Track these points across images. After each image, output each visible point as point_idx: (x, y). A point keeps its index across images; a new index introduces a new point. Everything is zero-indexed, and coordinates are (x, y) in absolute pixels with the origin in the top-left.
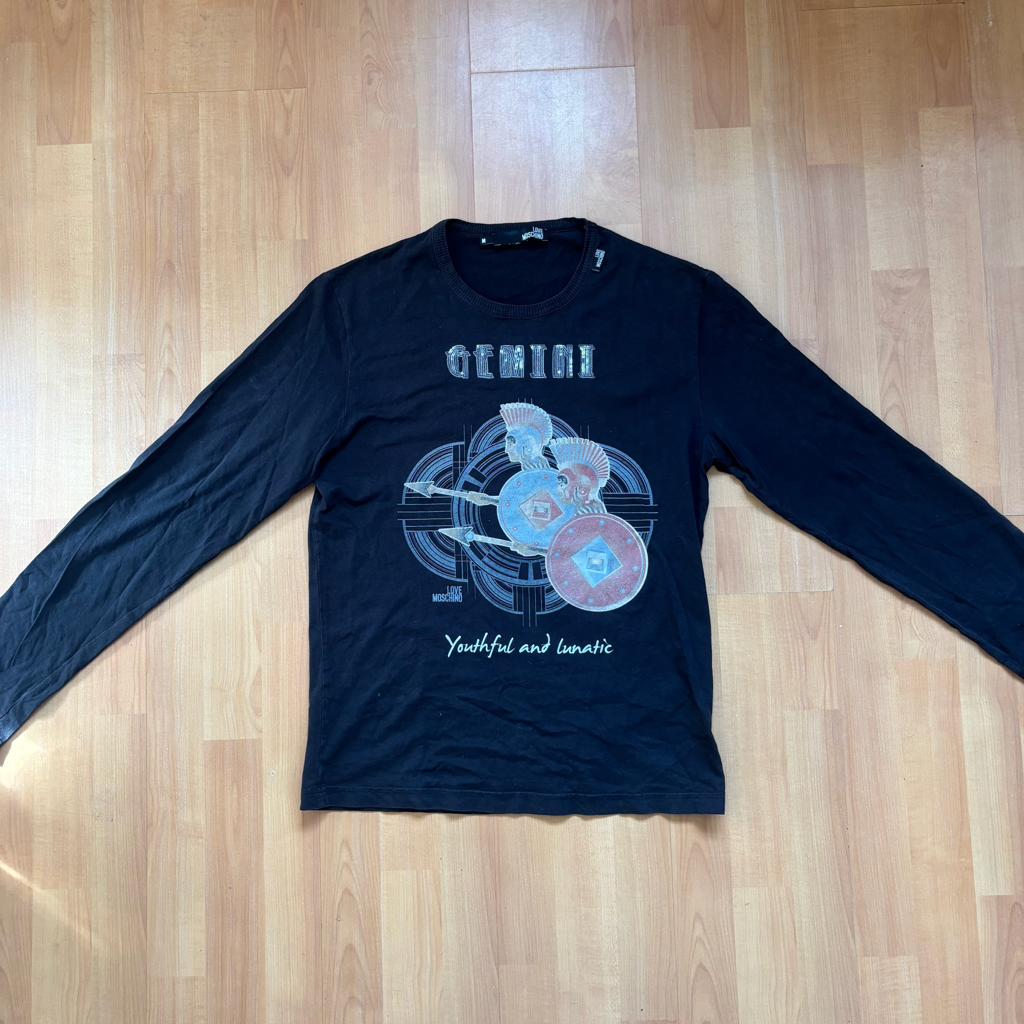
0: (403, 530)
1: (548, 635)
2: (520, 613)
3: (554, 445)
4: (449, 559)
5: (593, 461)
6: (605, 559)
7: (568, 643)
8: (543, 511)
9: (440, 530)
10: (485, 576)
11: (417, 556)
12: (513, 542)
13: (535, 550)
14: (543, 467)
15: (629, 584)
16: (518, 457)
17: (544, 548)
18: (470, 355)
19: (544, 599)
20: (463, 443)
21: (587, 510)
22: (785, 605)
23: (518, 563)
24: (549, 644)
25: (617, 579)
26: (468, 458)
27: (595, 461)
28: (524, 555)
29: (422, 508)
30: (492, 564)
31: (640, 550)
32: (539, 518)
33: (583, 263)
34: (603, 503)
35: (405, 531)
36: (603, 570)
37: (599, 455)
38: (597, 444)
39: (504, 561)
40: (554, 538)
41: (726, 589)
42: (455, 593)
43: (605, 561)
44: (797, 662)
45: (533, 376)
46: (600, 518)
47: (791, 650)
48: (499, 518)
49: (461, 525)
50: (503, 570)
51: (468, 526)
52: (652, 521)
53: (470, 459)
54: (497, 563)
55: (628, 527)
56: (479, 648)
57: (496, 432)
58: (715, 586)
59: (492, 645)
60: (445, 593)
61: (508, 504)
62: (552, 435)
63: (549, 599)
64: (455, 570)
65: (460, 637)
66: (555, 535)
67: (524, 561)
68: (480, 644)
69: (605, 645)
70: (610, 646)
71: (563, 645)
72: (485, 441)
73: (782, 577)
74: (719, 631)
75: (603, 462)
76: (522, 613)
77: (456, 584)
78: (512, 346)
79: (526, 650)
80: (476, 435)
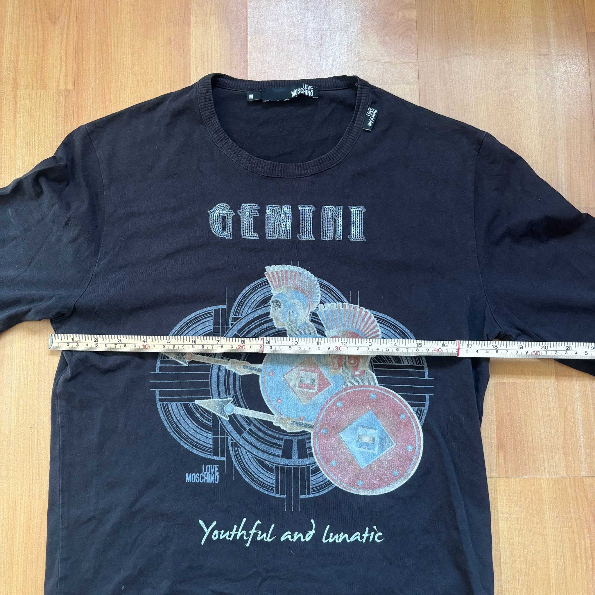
0: (156, 401)
1: (312, 521)
2: (282, 496)
3: (321, 310)
4: (205, 434)
5: (363, 328)
6: (376, 436)
7: (335, 530)
8: (309, 382)
9: (197, 402)
10: (244, 453)
11: (170, 431)
12: (276, 416)
13: (299, 424)
14: (310, 333)
15: (403, 466)
16: (284, 322)
17: (310, 423)
18: (234, 214)
19: (309, 481)
20: (225, 307)
21: (357, 381)
22: (570, 491)
23: (281, 439)
24: (313, 531)
25: (389, 460)
26: (230, 322)
27: (365, 328)
28: (288, 431)
29: (177, 377)
30: (253, 440)
31: (415, 428)
32: (305, 390)
33: (354, 122)
34: (374, 375)
35: (159, 404)
36: (374, 449)
37: (370, 322)
38: (367, 310)
39: (266, 437)
40: (321, 412)
41: (507, 472)
42: (211, 473)
43: (376, 439)
44: (583, 554)
45: (300, 237)
46: (370, 392)
47: (577, 541)
48: (261, 389)
49: (220, 396)
50: (264, 447)
51: (227, 398)
52: (427, 396)
53: (232, 324)
54: (258, 440)
55: (401, 401)
56: (236, 535)
57: (260, 295)
58: (495, 468)
59: (250, 532)
60: (200, 472)
61: (271, 374)
62: (319, 300)
63: (314, 480)
64: (212, 447)
65: (215, 523)
66: (322, 409)
67: (288, 438)
68: (237, 530)
69: (376, 533)
70: (381, 534)
71: (329, 532)
72: (249, 305)
73: (566, 461)
74: (500, 518)
75: (374, 330)
76: (285, 496)
77: (212, 462)
78: (279, 206)
79: (288, 538)
80: (238, 299)
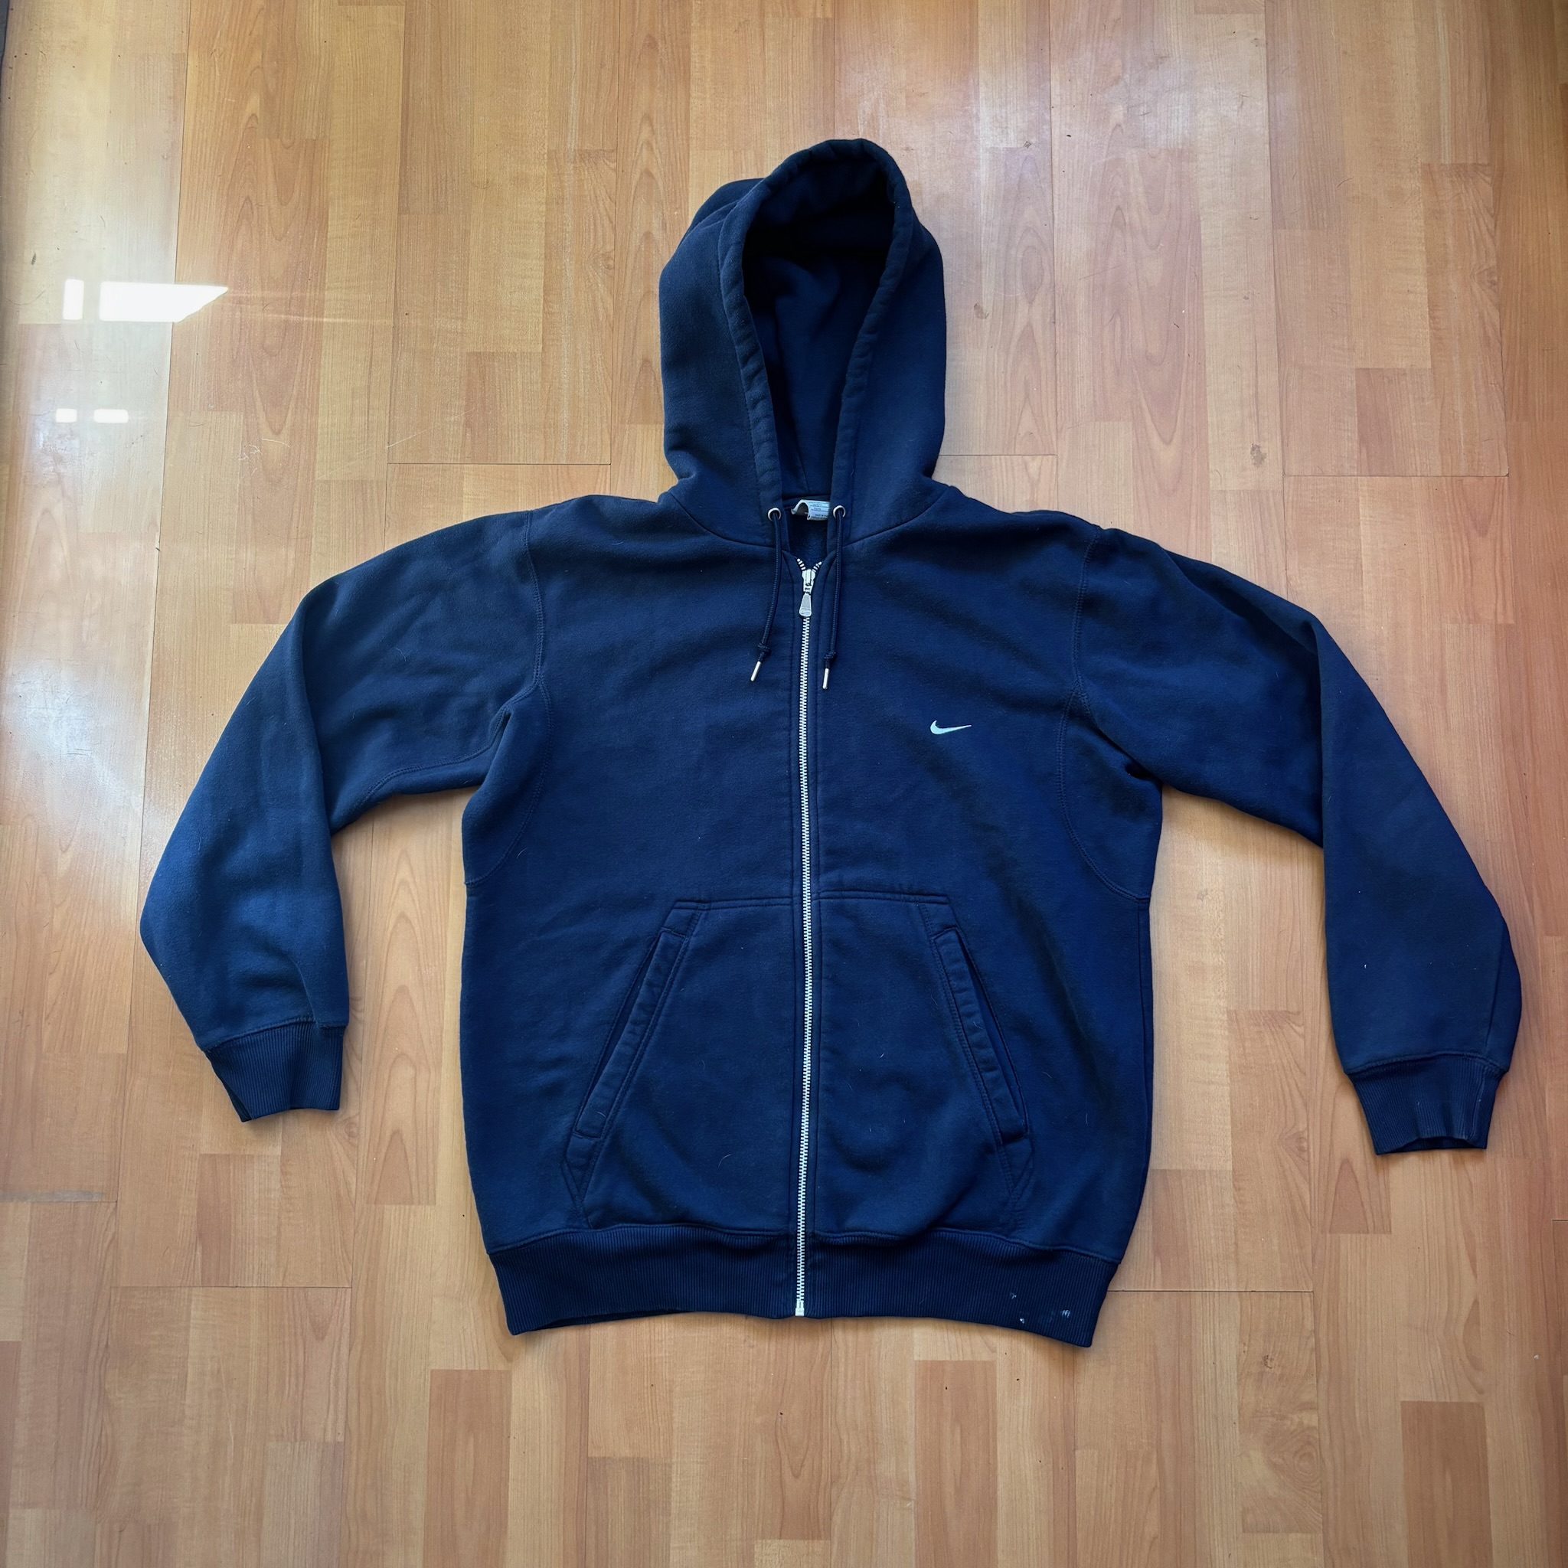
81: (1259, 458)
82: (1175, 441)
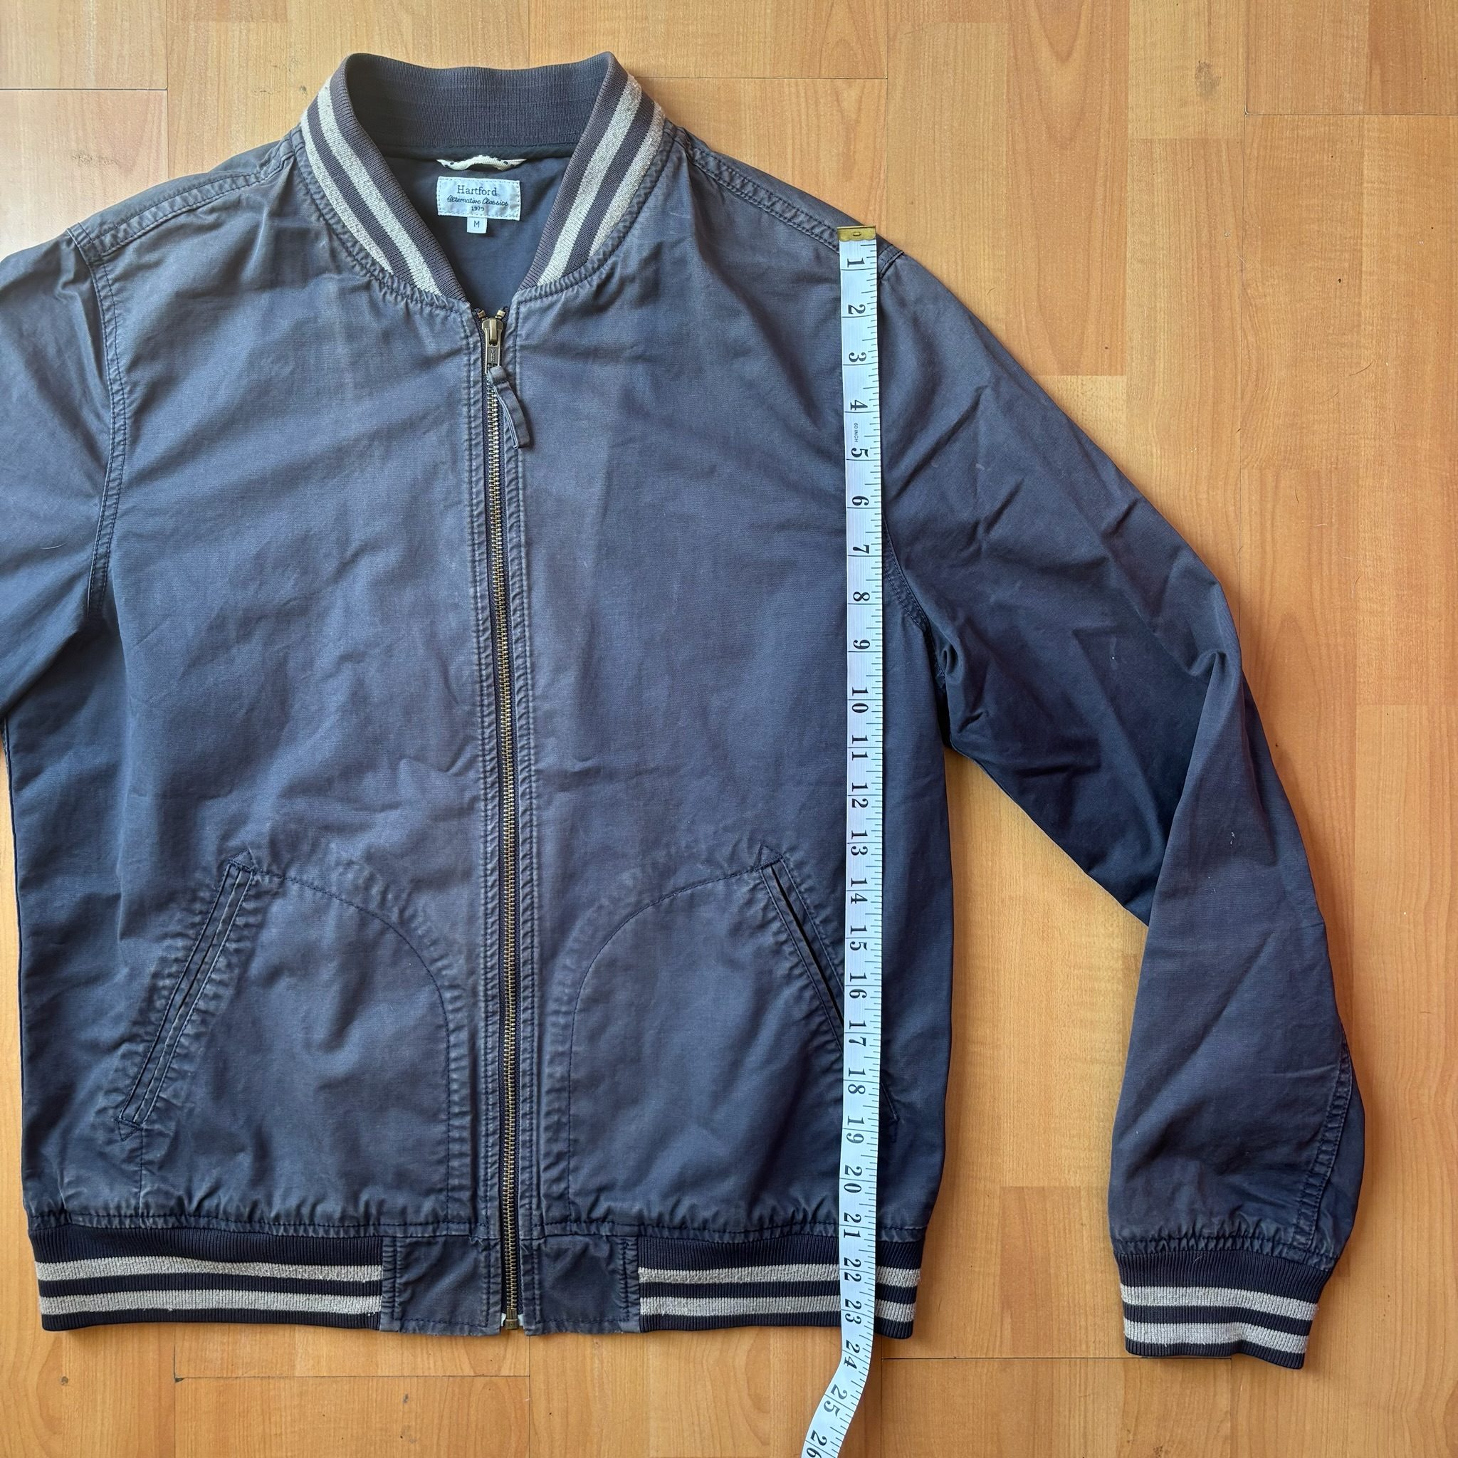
81: (1209, 86)
82: (1075, 55)
